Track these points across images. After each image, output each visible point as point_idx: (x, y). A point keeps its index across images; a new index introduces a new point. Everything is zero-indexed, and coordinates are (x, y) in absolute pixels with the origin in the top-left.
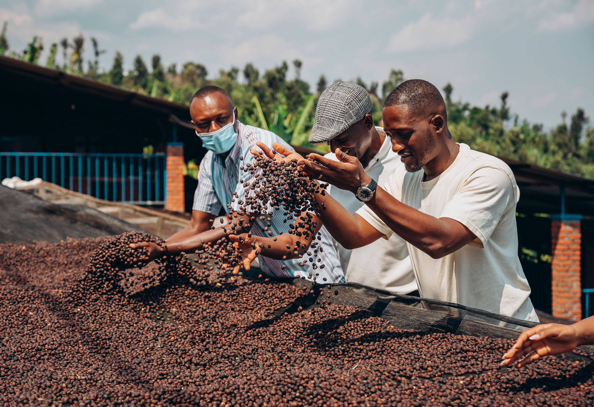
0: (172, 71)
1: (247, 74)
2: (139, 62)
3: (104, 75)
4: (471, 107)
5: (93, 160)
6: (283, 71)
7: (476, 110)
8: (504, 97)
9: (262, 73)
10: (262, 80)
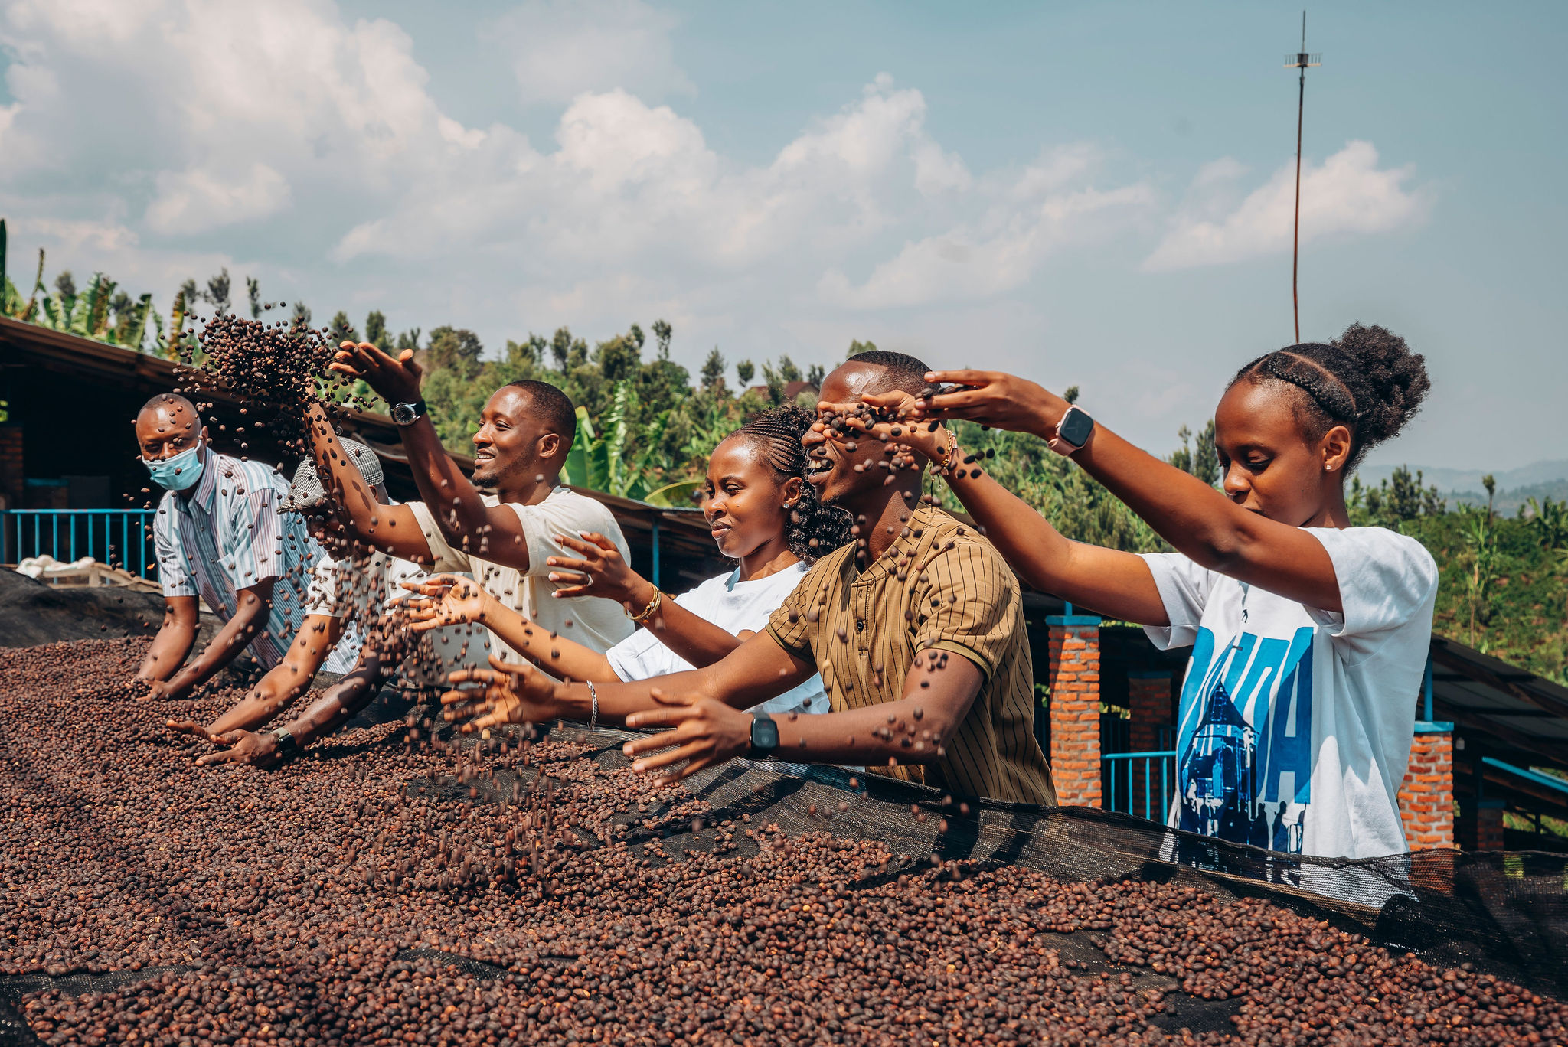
0: (410, 341)
1: (560, 352)
6: (636, 344)
9: (591, 350)
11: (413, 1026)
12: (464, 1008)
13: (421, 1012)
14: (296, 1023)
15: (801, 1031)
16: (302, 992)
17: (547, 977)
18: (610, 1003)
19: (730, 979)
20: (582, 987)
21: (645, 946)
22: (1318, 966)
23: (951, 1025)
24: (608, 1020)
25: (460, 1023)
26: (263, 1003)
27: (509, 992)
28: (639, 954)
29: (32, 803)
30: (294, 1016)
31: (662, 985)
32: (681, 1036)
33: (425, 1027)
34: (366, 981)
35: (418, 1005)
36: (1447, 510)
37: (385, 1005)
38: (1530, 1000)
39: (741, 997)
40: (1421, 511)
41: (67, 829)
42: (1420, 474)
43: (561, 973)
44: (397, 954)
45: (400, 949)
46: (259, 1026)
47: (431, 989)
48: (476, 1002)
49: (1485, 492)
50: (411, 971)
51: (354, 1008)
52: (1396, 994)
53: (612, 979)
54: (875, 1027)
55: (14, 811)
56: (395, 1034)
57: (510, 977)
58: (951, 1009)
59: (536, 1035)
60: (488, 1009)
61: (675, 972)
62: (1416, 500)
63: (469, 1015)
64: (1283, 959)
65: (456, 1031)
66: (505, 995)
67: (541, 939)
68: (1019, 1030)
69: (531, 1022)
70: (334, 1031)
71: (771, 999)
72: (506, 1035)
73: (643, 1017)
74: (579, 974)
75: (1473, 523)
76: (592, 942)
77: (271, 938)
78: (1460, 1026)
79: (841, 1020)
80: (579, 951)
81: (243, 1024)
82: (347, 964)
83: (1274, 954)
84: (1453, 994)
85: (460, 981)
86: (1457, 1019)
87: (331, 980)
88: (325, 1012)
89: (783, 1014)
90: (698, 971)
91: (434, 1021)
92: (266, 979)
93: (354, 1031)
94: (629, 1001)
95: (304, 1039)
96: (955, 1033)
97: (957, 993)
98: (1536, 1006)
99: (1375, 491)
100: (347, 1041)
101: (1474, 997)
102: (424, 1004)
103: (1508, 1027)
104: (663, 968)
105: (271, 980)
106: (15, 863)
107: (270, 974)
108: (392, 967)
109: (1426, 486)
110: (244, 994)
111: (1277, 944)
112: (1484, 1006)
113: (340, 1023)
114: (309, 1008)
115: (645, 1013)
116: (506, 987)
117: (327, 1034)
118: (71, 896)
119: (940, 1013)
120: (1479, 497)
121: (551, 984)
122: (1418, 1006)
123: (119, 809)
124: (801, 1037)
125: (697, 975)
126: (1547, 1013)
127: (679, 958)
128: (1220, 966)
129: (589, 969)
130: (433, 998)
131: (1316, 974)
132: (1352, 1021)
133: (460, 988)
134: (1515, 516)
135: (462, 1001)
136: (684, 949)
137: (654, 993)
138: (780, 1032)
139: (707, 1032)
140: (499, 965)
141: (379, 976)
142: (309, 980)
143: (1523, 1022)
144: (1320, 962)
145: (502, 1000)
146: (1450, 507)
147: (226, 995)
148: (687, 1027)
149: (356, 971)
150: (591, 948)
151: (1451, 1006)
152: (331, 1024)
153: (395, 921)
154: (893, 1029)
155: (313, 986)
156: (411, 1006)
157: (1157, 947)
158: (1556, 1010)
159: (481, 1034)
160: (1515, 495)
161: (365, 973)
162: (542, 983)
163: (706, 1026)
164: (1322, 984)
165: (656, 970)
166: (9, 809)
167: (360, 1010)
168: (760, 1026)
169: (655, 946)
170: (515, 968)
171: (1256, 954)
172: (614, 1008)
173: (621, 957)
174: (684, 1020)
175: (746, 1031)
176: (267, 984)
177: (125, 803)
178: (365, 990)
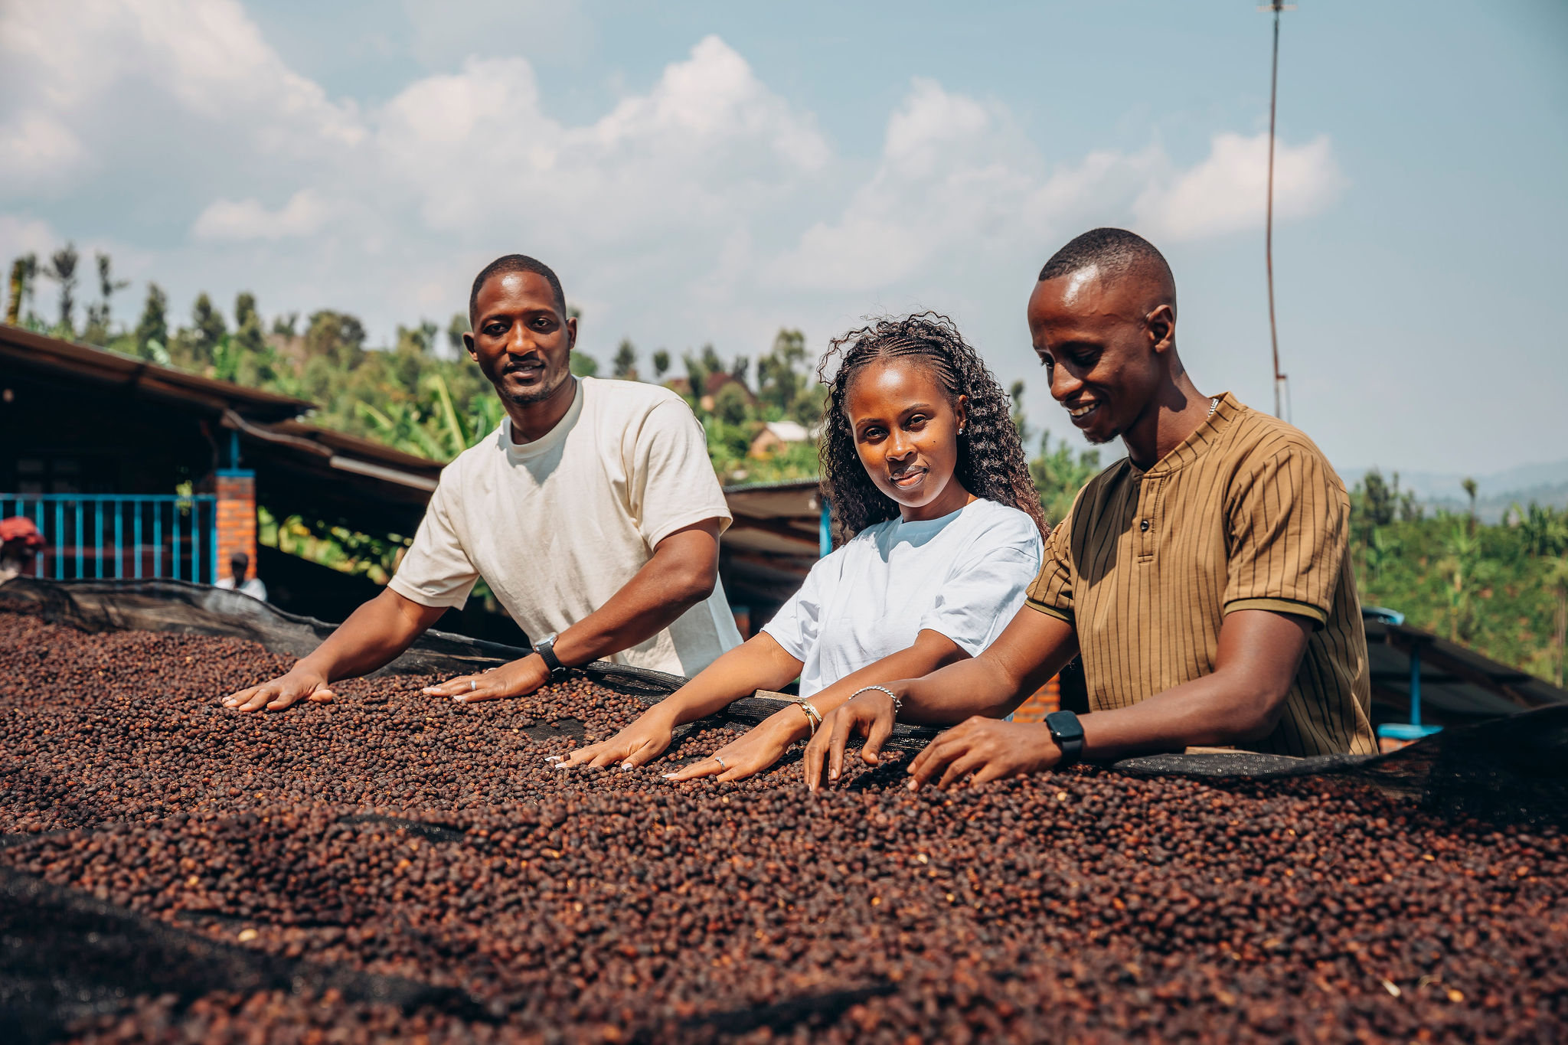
0: (285, 331)
2: (204, 308)
11: (363, 880)
12: (420, 862)
13: (370, 868)
14: (228, 877)
15: (799, 883)
16: (233, 848)
17: (511, 838)
18: (583, 861)
22: (1362, 826)
24: (583, 874)
25: (416, 875)
27: (469, 851)
30: (224, 870)
31: (639, 848)
32: (666, 887)
33: (376, 881)
34: (305, 839)
35: (367, 860)
36: (1425, 516)
37: (329, 860)
40: (1397, 516)
42: (1394, 477)
43: (524, 837)
44: (336, 820)
45: (339, 814)
46: (185, 878)
47: (380, 846)
48: (432, 858)
49: (1466, 496)
50: (356, 831)
51: (294, 862)
52: (1454, 851)
53: (581, 841)
56: (343, 886)
57: (468, 839)
59: (504, 885)
60: (447, 864)
61: (653, 836)
62: (1391, 504)
63: (426, 868)
65: (412, 883)
66: (465, 853)
67: (498, 811)
68: (1043, 879)
69: (497, 876)
70: (272, 885)
72: (471, 885)
73: (621, 871)
74: (544, 837)
78: (1526, 876)
80: (542, 818)
81: (167, 876)
82: (281, 824)
84: (1516, 847)
85: (412, 840)
86: (1522, 871)
87: (265, 837)
88: (260, 865)
89: (778, 870)
90: (678, 835)
91: (387, 875)
92: (191, 836)
93: (296, 883)
95: (238, 892)
101: (1540, 849)
102: (374, 860)
104: (639, 831)
105: (196, 837)
108: (334, 828)
109: (1401, 488)
113: (278, 877)
114: (242, 861)
115: (625, 870)
119: (953, 870)
120: (1460, 501)
121: (515, 845)
122: (1477, 860)
124: (800, 888)
125: (678, 838)
129: (554, 832)
130: (384, 855)
133: (413, 846)
134: (1499, 522)
135: (416, 857)
137: (631, 854)
138: (777, 886)
139: (695, 884)
140: (455, 828)
141: (321, 834)
142: (240, 837)
145: (462, 857)
146: (1429, 512)
147: (145, 850)
148: (673, 880)
149: (292, 830)
151: (1515, 859)
152: (269, 877)
156: (359, 862)
159: (442, 887)
160: (1497, 499)
161: (301, 833)
162: (504, 843)
165: (631, 834)
167: (300, 866)
168: (754, 879)
170: (474, 830)
172: (589, 866)
174: (667, 874)
176: (192, 840)
178: (304, 848)
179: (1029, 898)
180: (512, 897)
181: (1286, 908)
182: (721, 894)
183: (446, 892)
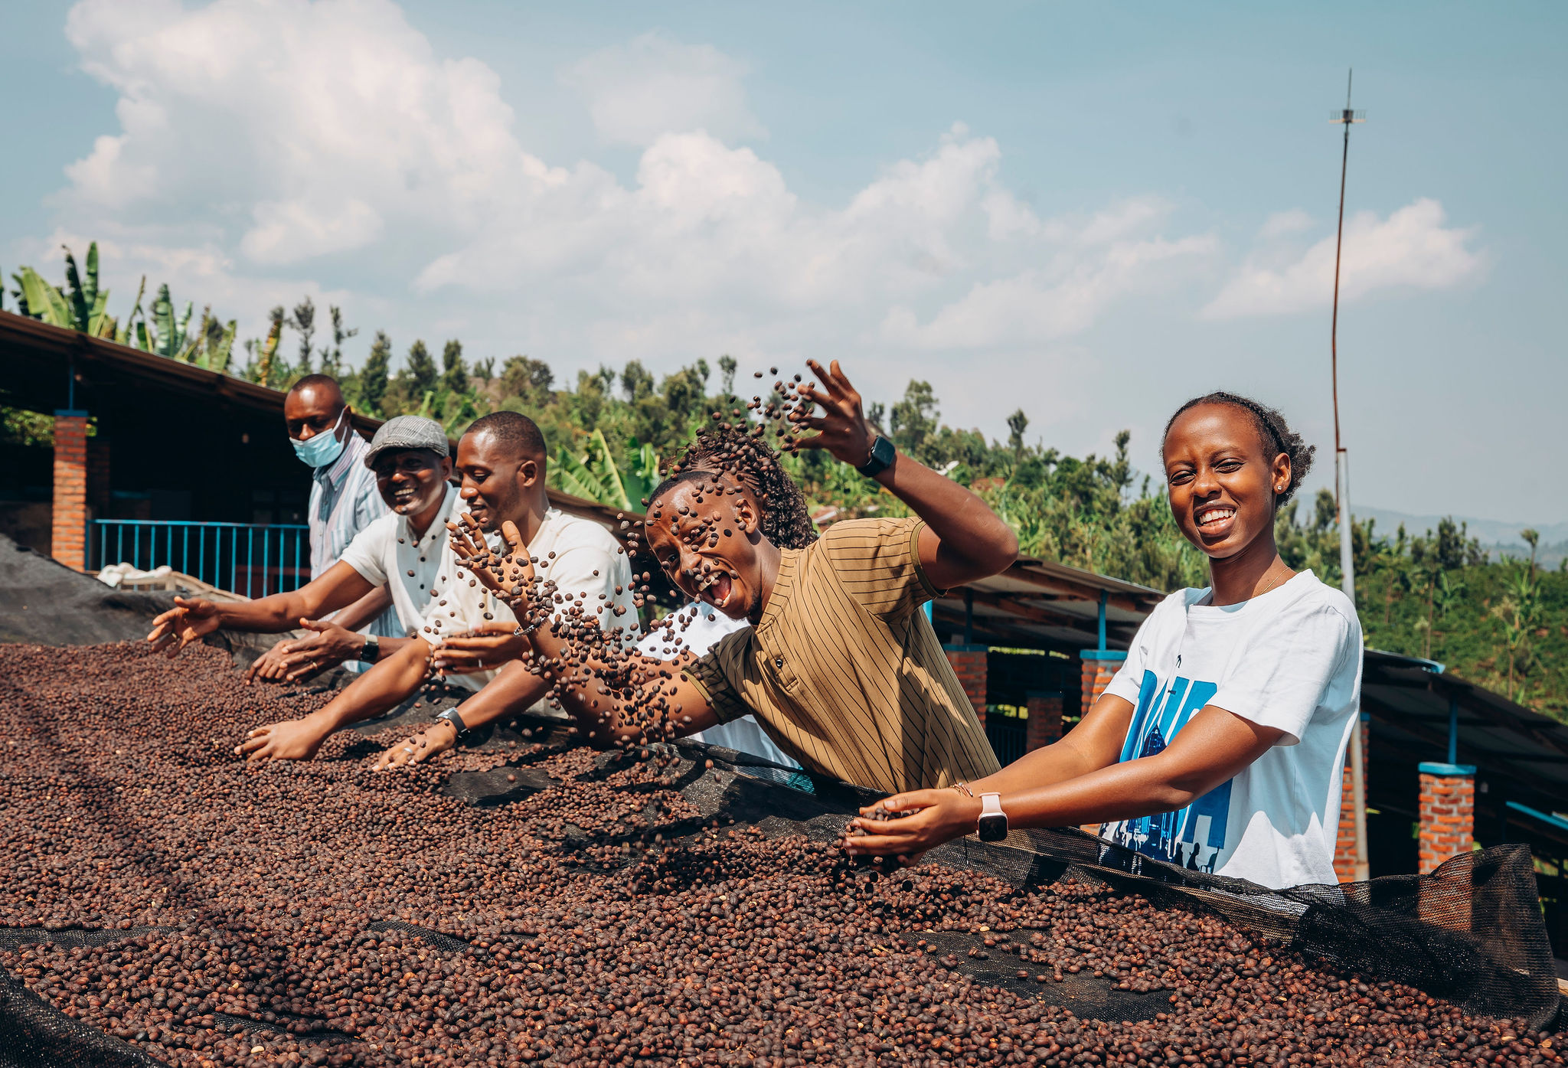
0: (484, 373)
1: (630, 383)
2: (419, 354)
3: (351, 378)
4: (1059, 458)
5: (258, 534)
6: (701, 377)
7: (1069, 464)
8: (1123, 440)
9: (659, 381)
10: (659, 396)
11: (373, 989)
12: (422, 974)
13: (382, 977)
14: (265, 981)
15: (734, 1008)
16: (274, 955)
17: (505, 951)
18: (560, 977)
19: (677, 960)
20: (536, 962)
21: (602, 927)
22: (1234, 967)
23: (877, 1009)
24: (555, 991)
25: (415, 988)
26: (237, 962)
27: (468, 963)
28: (595, 934)
29: (68, 783)
30: (264, 975)
31: (613, 962)
32: (622, 1008)
33: (384, 990)
34: (336, 947)
35: (380, 970)
36: (1490, 561)
37: (349, 969)
38: (1425, 1002)
39: (684, 976)
40: (1465, 561)
41: (99, 808)
42: (1464, 525)
43: (518, 948)
44: (369, 925)
45: (371, 920)
46: (230, 983)
47: (393, 957)
48: (434, 970)
49: (1528, 545)
50: (378, 941)
51: (320, 971)
52: (1303, 995)
53: (567, 955)
54: (806, 1008)
55: (51, 789)
56: (355, 995)
57: (471, 950)
58: (880, 994)
59: (485, 1001)
60: (444, 977)
61: (626, 952)
62: (1460, 551)
63: (426, 981)
64: (1203, 960)
65: (411, 995)
66: (464, 966)
67: (507, 918)
68: (939, 1014)
69: (483, 990)
70: (299, 990)
71: (713, 979)
72: (458, 1000)
73: (588, 990)
74: (537, 950)
75: (1517, 576)
76: (553, 922)
77: (261, 908)
78: (1357, 1024)
79: (775, 1000)
80: (540, 929)
81: (216, 981)
82: (319, 931)
83: (1195, 955)
84: (1355, 996)
85: (424, 950)
86: (1355, 1018)
87: (302, 945)
88: (292, 973)
89: (721, 993)
90: (649, 951)
91: (393, 985)
92: (243, 941)
93: (317, 991)
94: (579, 976)
95: (271, 996)
96: (880, 1016)
97: (889, 980)
98: (1430, 1008)
99: (1420, 541)
100: (310, 1000)
101: (1373, 999)
102: (386, 970)
103: (1402, 1027)
104: (615, 947)
105: (247, 942)
106: (46, 836)
107: (246, 936)
108: (361, 935)
109: (1469, 537)
110: (220, 953)
111: (1199, 945)
112: (1382, 1007)
113: (304, 984)
114: (279, 968)
115: (592, 987)
116: (466, 958)
117: (292, 993)
118: (92, 867)
119: (870, 997)
120: (1523, 549)
121: (508, 957)
122: (1322, 1006)
123: (148, 791)
124: (734, 1013)
125: (647, 956)
126: (1439, 1014)
127: (632, 939)
128: (1144, 965)
129: (547, 946)
130: (395, 965)
131: (1231, 974)
132: (1256, 1017)
133: (422, 958)
134: (1558, 569)
135: (421, 968)
136: (638, 931)
137: (604, 969)
138: (715, 1008)
139: (646, 1006)
140: (462, 939)
141: (348, 943)
142: (281, 944)
143: (1416, 1021)
144: (1238, 964)
145: (459, 970)
146: (1493, 558)
147: (204, 954)
149: (327, 938)
150: (551, 927)
151: (1351, 1007)
152: (297, 983)
153: (378, 898)
154: (822, 1010)
155: (284, 949)
156: (373, 971)
157: (1089, 946)
158: (1447, 1012)
159: (435, 999)
160: (1559, 548)
161: (336, 939)
162: (499, 956)
163: (646, 1000)
164: (1236, 983)
165: (609, 949)
166: (47, 788)
167: (325, 973)
168: (697, 1002)
169: (611, 928)
170: (477, 943)
171: (1178, 955)
172: (563, 981)
173: (578, 936)
174: (626, 994)
175: (683, 1006)
176: (242, 945)
177: (153, 787)
178: (332, 956)
179: (923, 1031)
180: (487, 1013)
181: (1131, 1056)
182: (665, 1017)
183: (436, 1004)
